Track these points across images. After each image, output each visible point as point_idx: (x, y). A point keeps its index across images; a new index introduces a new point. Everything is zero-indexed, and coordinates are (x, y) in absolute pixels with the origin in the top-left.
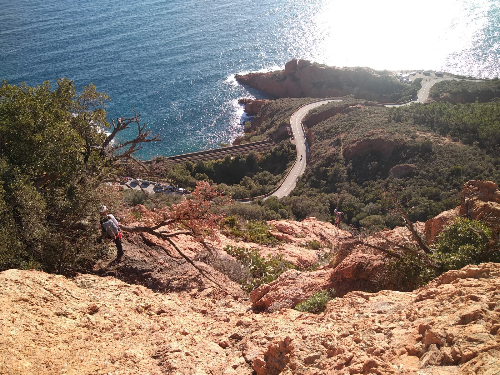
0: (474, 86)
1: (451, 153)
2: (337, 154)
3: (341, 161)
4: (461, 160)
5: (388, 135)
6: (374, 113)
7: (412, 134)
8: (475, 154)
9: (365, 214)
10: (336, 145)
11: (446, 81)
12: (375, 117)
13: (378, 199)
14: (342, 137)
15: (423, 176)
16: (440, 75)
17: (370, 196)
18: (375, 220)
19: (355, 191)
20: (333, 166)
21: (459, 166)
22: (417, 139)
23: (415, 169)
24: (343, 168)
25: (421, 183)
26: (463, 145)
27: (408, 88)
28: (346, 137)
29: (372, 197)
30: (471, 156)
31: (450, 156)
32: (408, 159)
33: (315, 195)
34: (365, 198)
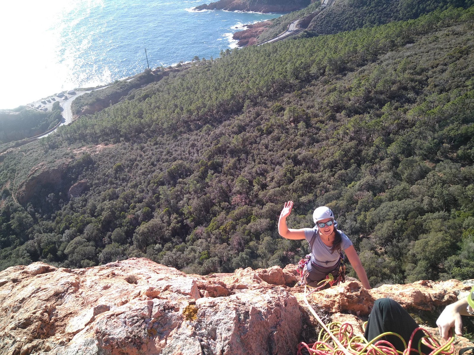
0: (104, 93)
1: (108, 156)
2: (12, 205)
3: (19, 209)
4: (118, 158)
5: (50, 165)
6: (29, 150)
7: (71, 154)
8: (125, 149)
9: (65, 243)
10: (6, 197)
11: (80, 96)
12: (31, 153)
13: (70, 224)
14: (8, 186)
15: (97, 185)
16: (73, 93)
17: (63, 225)
18: (76, 243)
19: (47, 229)
20: (13, 218)
21: (118, 163)
22: (76, 157)
23: (88, 182)
24: (24, 215)
25: (98, 191)
26: (114, 145)
27: (52, 114)
28: (12, 185)
29: (64, 225)
30: (123, 151)
31: (108, 158)
32: (77, 177)
33: (11, 254)
34: (59, 229)
